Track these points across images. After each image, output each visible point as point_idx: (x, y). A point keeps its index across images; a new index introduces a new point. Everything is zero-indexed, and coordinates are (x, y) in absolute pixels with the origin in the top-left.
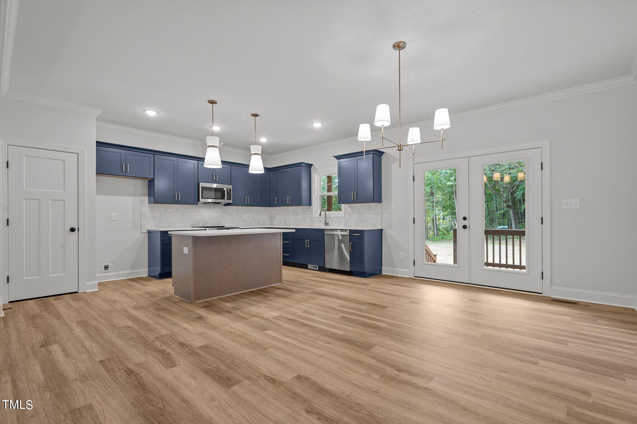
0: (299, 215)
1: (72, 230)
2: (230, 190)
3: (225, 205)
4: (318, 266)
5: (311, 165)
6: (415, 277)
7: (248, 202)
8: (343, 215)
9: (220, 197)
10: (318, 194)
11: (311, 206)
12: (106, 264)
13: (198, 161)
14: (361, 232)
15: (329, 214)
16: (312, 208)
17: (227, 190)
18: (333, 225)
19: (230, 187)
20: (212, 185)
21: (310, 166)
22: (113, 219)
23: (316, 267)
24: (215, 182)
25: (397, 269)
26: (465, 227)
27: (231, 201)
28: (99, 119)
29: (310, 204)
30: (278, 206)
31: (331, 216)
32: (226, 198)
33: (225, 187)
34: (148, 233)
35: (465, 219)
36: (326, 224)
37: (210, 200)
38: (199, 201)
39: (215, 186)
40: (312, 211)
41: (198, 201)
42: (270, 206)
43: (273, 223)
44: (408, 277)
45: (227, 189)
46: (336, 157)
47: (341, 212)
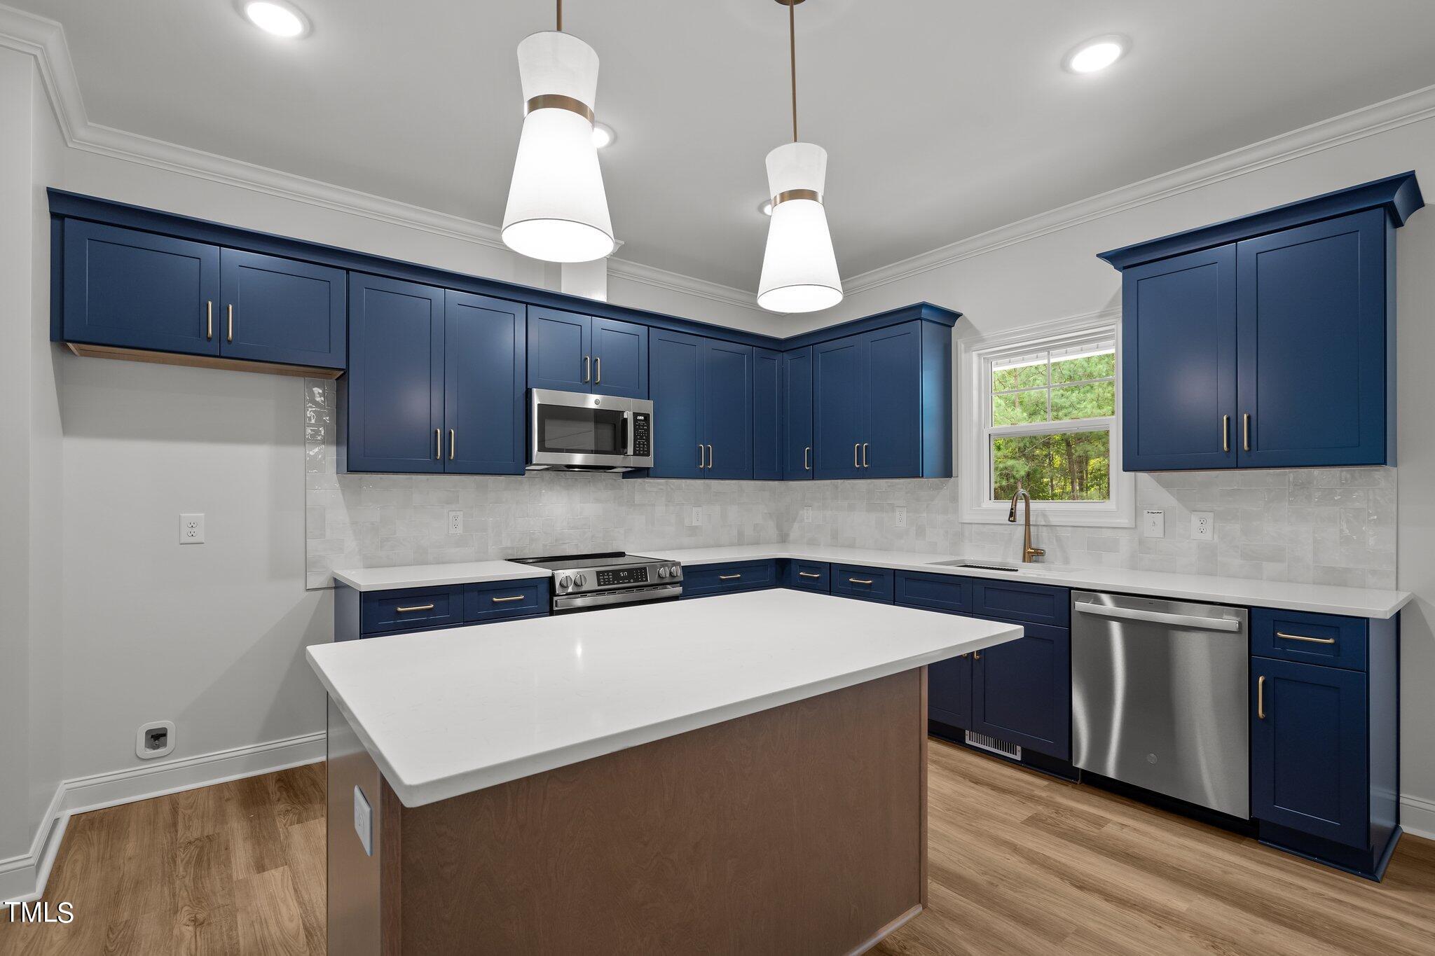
2: (647, 417)
3: (626, 475)
5: (955, 316)
7: (707, 463)
8: (1125, 521)
9: (609, 447)
10: (980, 429)
11: (949, 476)
12: (156, 724)
13: (527, 304)
15: (1044, 514)
16: (956, 485)
17: (635, 420)
19: (647, 406)
20: (585, 400)
21: (950, 318)
22: (185, 539)
24: (593, 387)
27: (648, 462)
29: (947, 470)
30: (813, 476)
31: (1054, 520)
32: (630, 450)
33: (629, 407)
34: (335, 588)
36: (1033, 554)
37: (578, 459)
38: (528, 459)
39: (592, 401)
40: (955, 498)
41: (527, 463)
42: (782, 476)
45: (636, 415)
46: (1115, 258)
47: (1110, 505)
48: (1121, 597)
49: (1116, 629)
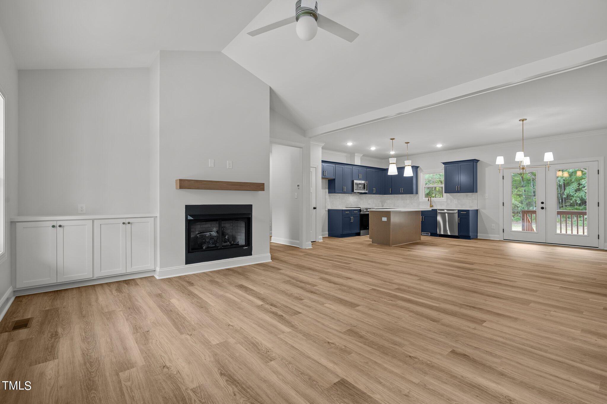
0: (407, 200)
1: (314, 208)
4: (430, 233)
5: (418, 167)
6: (504, 239)
7: (374, 192)
8: (445, 201)
10: (423, 186)
11: (417, 194)
13: (352, 167)
14: (468, 211)
15: (433, 200)
17: (366, 185)
18: (437, 207)
19: (367, 182)
23: (429, 234)
24: (360, 179)
25: (490, 235)
26: (542, 208)
27: (367, 192)
28: (323, 148)
29: (417, 193)
30: (391, 194)
31: (435, 201)
32: (365, 190)
34: (328, 211)
35: (542, 203)
36: (432, 206)
40: (418, 198)
41: (352, 192)
43: (383, 205)
44: (499, 240)
46: (444, 163)
47: (443, 198)
48: (448, 210)
49: (446, 214)
